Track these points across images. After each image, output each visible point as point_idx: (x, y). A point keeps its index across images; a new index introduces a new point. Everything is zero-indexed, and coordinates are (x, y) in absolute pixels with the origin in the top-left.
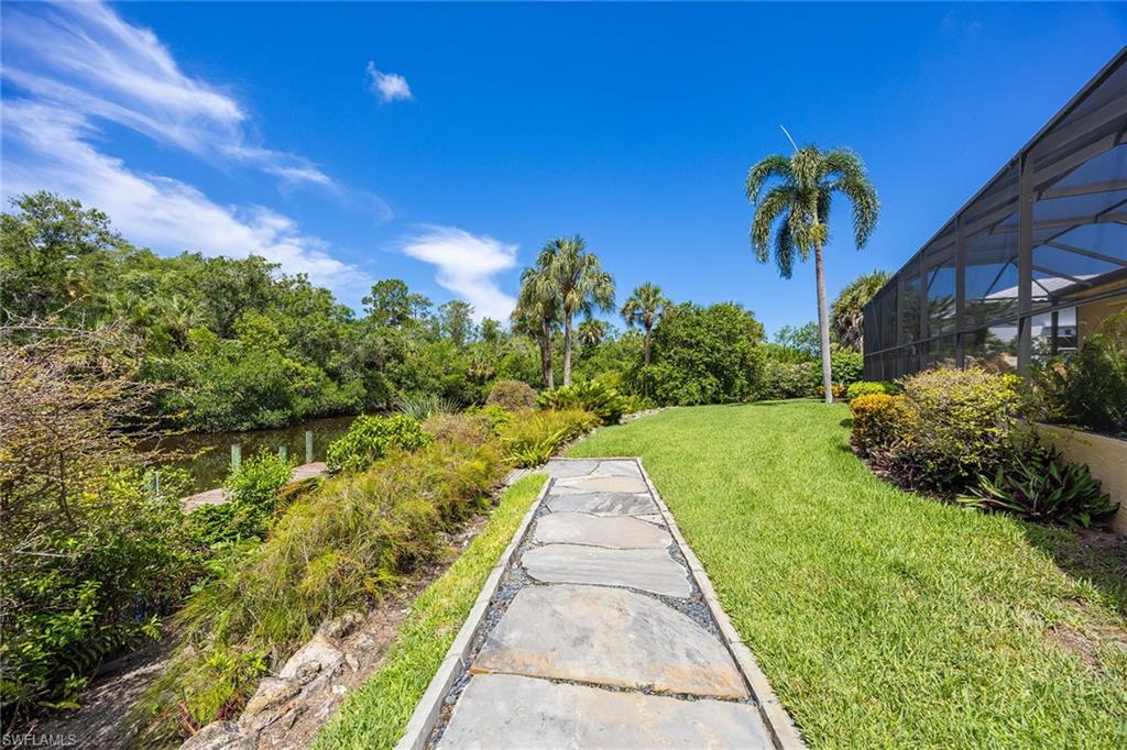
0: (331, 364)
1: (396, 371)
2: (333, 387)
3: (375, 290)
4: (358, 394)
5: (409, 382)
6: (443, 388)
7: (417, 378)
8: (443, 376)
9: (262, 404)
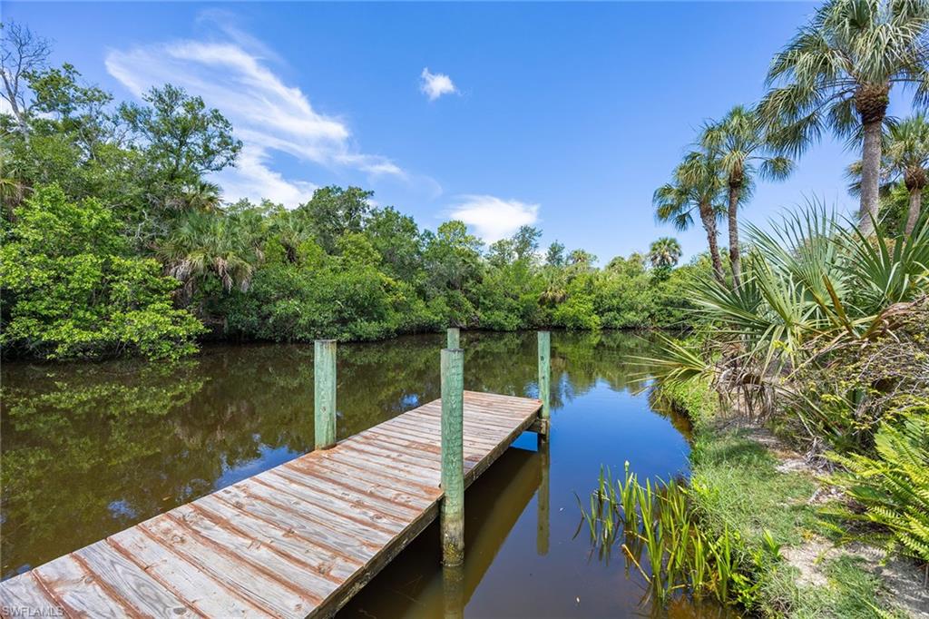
0: (418, 281)
2: (420, 304)
4: (443, 312)
5: (487, 302)
6: (521, 308)
7: (496, 297)
8: (522, 296)
9: (360, 316)
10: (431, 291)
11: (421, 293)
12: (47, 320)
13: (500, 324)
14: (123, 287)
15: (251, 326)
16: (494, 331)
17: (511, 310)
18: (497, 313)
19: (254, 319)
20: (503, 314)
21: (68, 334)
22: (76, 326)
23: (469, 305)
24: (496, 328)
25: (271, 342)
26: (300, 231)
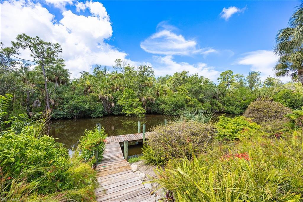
0: (200, 98)
1: (223, 99)
2: (200, 104)
3: (221, 75)
4: (208, 107)
5: (227, 103)
6: (242, 106)
7: (231, 102)
8: (242, 101)
9: (179, 109)
10: (205, 100)
11: (201, 101)
12: (126, 110)
13: (232, 112)
14: (134, 104)
15: (156, 110)
16: (230, 113)
17: (237, 106)
18: (231, 107)
19: (156, 109)
20: (233, 108)
21: (128, 112)
22: (129, 111)
23: (220, 105)
24: (231, 113)
25: (159, 114)
26: (168, 86)
